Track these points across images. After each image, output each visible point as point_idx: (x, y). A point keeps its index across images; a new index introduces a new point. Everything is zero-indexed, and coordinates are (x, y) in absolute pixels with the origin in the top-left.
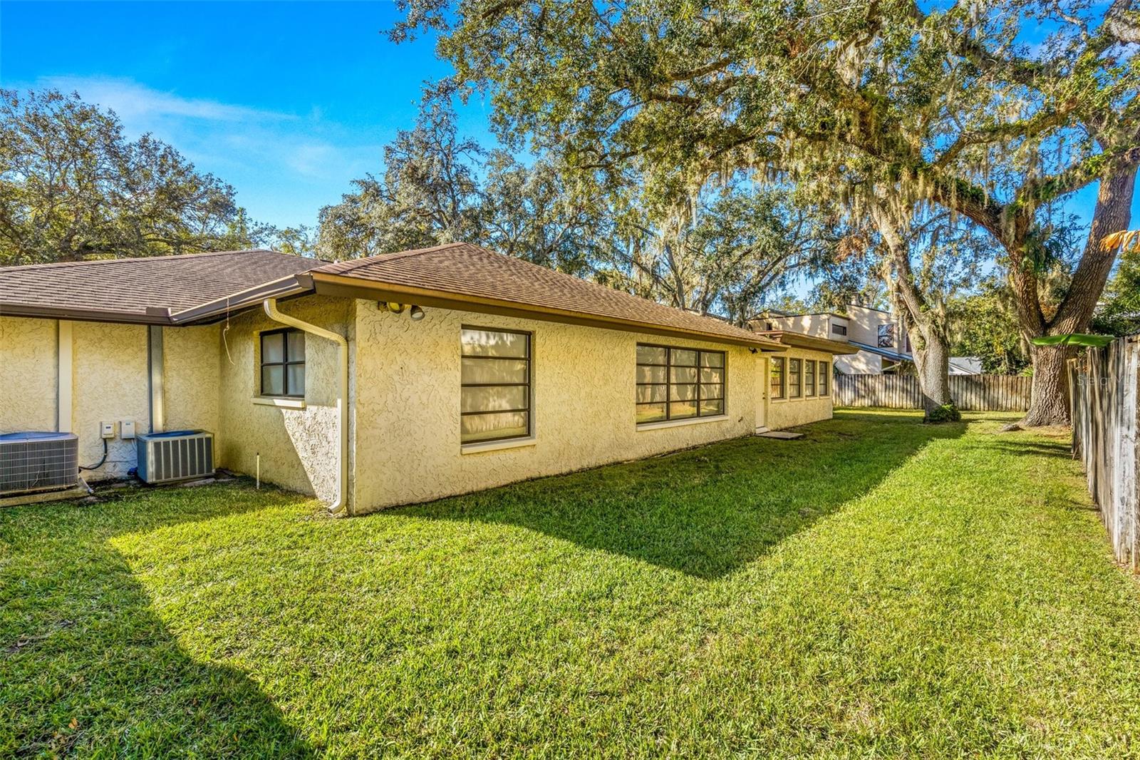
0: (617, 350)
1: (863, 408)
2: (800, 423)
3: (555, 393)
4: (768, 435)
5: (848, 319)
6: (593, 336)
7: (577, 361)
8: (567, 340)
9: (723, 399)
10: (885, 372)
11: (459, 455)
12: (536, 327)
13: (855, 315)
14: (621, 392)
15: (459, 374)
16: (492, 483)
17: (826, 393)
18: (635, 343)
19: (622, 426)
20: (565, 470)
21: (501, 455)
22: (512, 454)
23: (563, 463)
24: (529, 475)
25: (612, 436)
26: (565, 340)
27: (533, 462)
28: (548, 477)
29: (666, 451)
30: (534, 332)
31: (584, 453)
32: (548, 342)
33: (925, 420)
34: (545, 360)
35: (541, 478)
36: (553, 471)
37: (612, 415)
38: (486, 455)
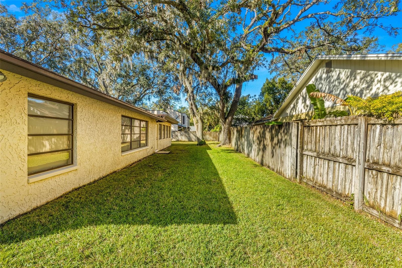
0: (114, 117)
1: (174, 142)
2: (165, 147)
3: (87, 139)
4: (158, 153)
5: (167, 113)
6: (105, 110)
7: (98, 122)
8: (93, 110)
9: (147, 140)
10: (179, 130)
11: (26, 184)
12: (77, 101)
13: (169, 112)
14: (115, 138)
15: (26, 128)
16: (51, 198)
17: (170, 137)
18: (121, 115)
19: (116, 154)
20: (92, 180)
21: (57, 179)
22: (64, 177)
23: (91, 177)
24: (73, 187)
25: (113, 159)
26: (92, 111)
27: (76, 179)
28: (84, 186)
29: (131, 163)
30: (76, 104)
31: (101, 170)
32: (84, 111)
33: (197, 145)
34: (82, 120)
35: (80, 187)
36: (86, 182)
37: (112, 149)
38: (46, 180)
